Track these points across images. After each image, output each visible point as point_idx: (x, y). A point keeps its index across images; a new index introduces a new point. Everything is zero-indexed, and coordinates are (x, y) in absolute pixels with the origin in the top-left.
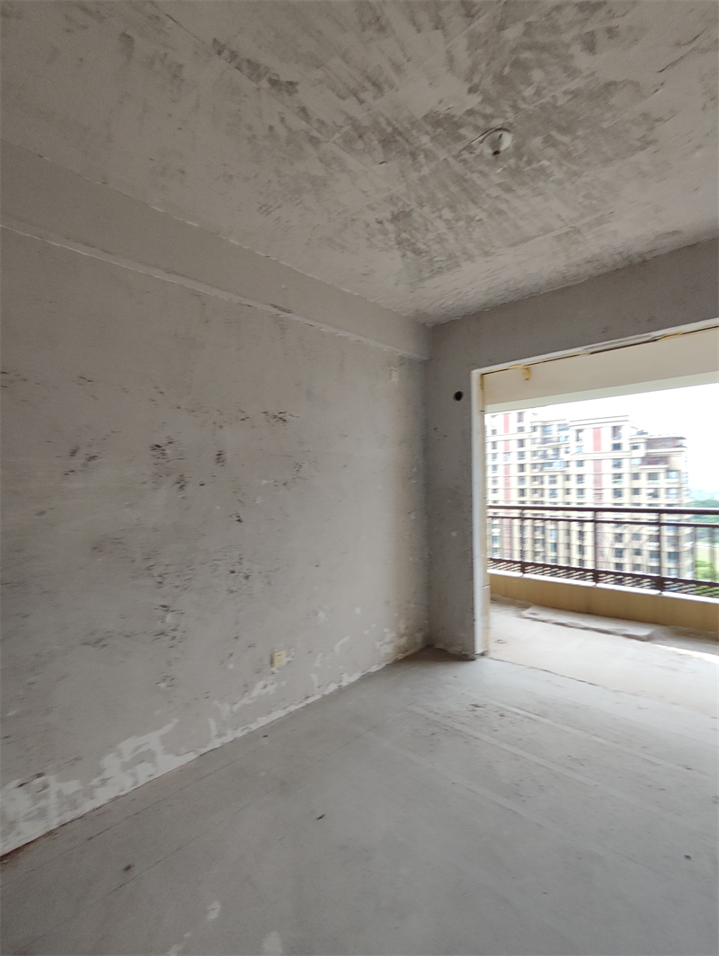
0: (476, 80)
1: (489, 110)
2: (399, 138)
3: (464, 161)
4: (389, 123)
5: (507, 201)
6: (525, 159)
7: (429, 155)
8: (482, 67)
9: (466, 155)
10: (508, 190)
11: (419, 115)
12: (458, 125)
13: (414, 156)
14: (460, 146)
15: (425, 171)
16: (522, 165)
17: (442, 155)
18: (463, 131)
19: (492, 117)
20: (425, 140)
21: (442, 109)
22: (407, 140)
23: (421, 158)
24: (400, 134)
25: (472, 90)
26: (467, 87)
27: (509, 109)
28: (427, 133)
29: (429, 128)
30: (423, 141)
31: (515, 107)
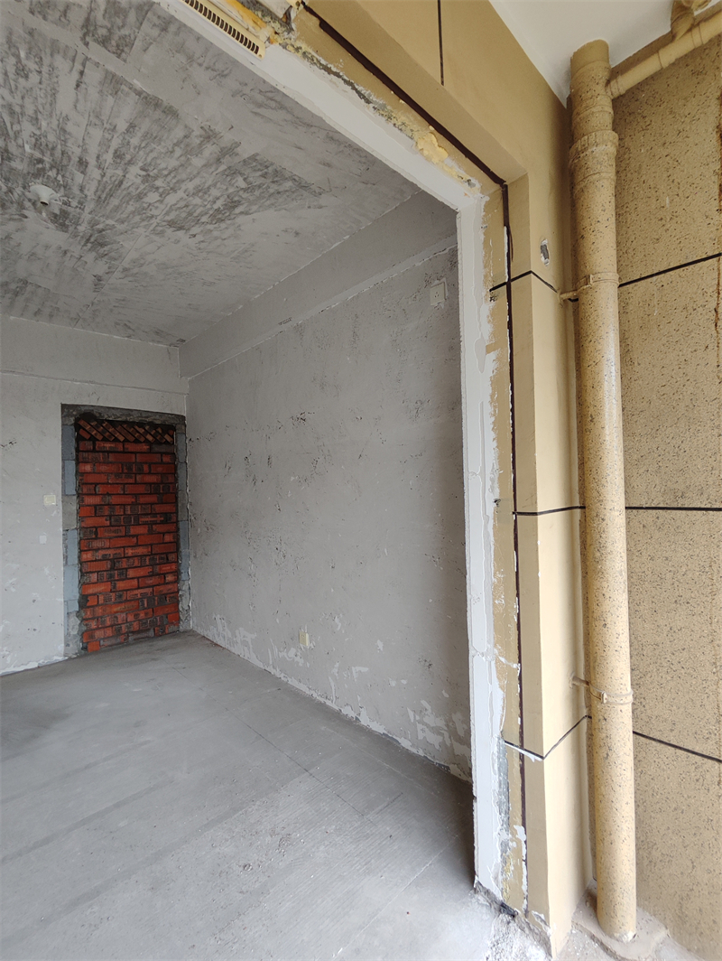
0: (17, 217)
1: (27, 204)
2: (92, 240)
3: (80, 203)
4: (85, 245)
5: (98, 157)
6: (40, 166)
7: (93, 224)
8: (7, 216)
9: (74, 203)
10: (82, 164)
11: (66, 235)
12: (56, 216)
13: (100, 231)
14: (69, 209)
15: (110, 222)
16: (48, 166)
17: (86, 216)
18: (57, 212)
19: (30, 200)
20: (81, 228)
21: (51, 226)
22: (91, 236)
23: (100, 226)
24: (88, 240)
25: (26, 217)
26: (25, 220)
27: (16, 194)
28: (75, 228)
29: (71, 229)
30: (84, 229)
31: (10, 191)
